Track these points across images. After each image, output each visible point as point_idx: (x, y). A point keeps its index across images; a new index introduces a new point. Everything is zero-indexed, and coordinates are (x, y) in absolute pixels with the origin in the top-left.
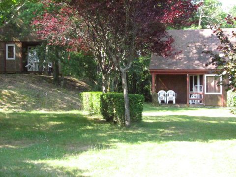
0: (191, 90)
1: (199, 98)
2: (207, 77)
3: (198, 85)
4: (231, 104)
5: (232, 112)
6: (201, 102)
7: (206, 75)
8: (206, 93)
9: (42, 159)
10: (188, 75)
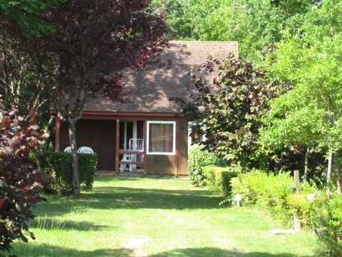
0: (122, 147)
1: (135, 160)
2: (150, 124)
3: (135, 139)
4: (194, 170)
5: (195, 183)
6: (138, 168)
7: (148, 123)
8: (148, 153)
9: (50, 214)
10: (118, 121)
